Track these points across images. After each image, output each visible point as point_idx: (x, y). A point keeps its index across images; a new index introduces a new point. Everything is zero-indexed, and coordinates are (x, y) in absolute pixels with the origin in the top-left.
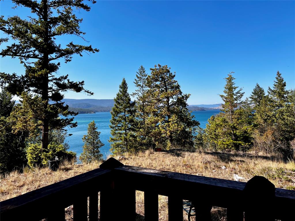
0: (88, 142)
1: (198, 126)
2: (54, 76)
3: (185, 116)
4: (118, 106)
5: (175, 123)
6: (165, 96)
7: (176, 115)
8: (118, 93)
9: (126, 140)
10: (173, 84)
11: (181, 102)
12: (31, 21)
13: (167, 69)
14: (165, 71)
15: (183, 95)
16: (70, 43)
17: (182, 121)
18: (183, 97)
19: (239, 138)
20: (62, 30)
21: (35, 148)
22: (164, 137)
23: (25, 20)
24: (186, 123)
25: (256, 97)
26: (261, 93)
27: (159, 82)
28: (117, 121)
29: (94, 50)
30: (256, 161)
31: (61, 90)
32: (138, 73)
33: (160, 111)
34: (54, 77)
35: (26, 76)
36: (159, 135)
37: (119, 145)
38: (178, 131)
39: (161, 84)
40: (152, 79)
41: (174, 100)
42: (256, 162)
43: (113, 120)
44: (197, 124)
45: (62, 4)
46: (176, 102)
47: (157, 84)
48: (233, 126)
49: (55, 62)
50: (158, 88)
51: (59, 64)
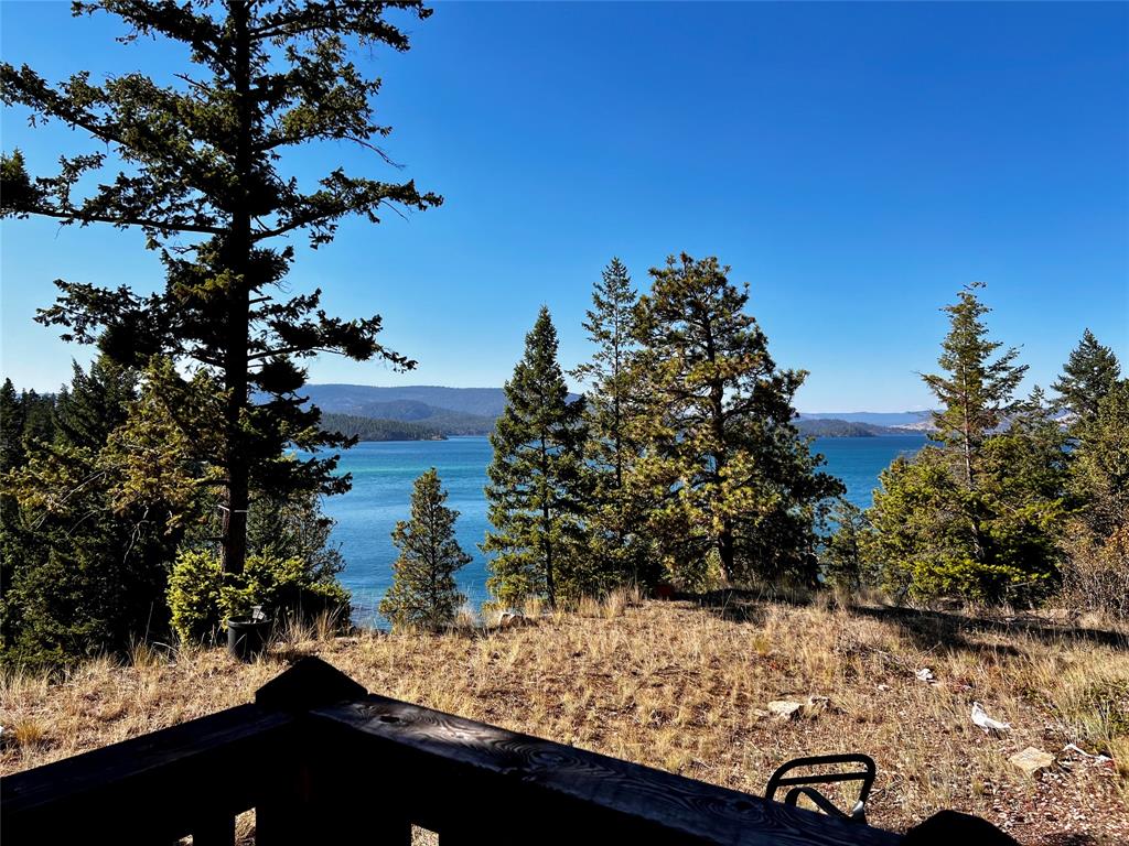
0: (411, 546)
1: (839, 498)
2: (269, 298)
3: (784, 458)
4: (519, 413)
5: (745, 484)
6: (706, 378)
7: (750, 454)
8: (519, 364)
9: (546, 545)
10: (738, 331)
11: (772, 400)
12: (191, 92)
13: (717, 270)
14: (706, 278)
15: (776, 373)
16: (334, 174)
17: (772, 477)
18: (778, 382)
19: (1002, 553)
20: (304, 125)
21: (198, 568)
22: (698, 538)
23: (169, 89)
24: (788, 485)
25: (1082, 386)
26: (1102, 370)
27: (684, 323)
28: (515, 472)
29: (424, 198)
30: (1068, 652)
31: (296, 350)
32: (599, 287)
33: (686, 435)
34: (268, 302)
35: (169, 297)
36: (680, 531)
37: (520, 565)
38: (756, 514)
39: (691, 329)
40: (657, 310)
41: (742, 392)
42: (1068, 657)
43: (499, 466)
44: (834, 488)
45: (305, 26)
46: (750, 401)
47: (674, 329)
48: (977, 501)
49: (275, 245)
50: (678, 346)
51: (289, 252)
